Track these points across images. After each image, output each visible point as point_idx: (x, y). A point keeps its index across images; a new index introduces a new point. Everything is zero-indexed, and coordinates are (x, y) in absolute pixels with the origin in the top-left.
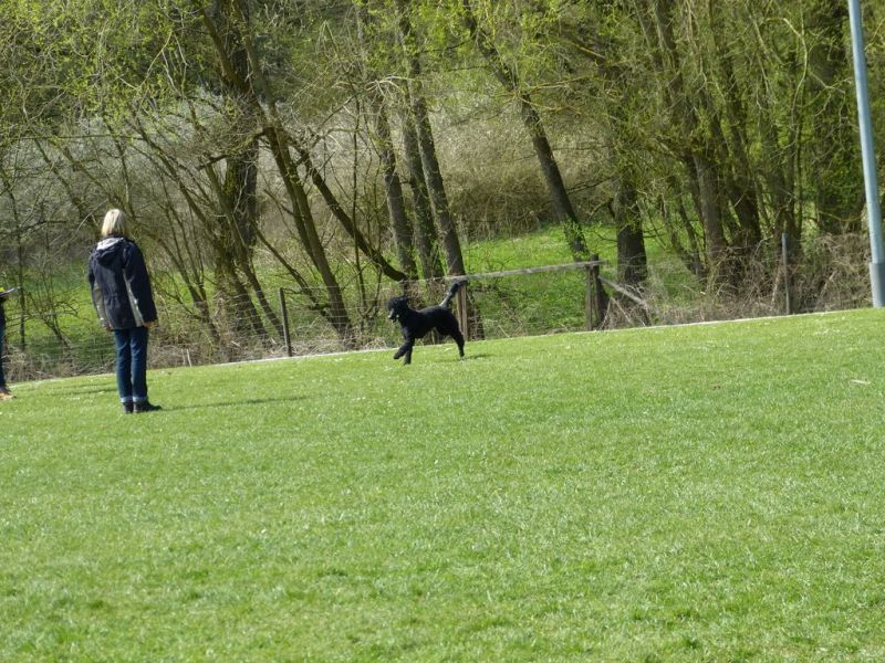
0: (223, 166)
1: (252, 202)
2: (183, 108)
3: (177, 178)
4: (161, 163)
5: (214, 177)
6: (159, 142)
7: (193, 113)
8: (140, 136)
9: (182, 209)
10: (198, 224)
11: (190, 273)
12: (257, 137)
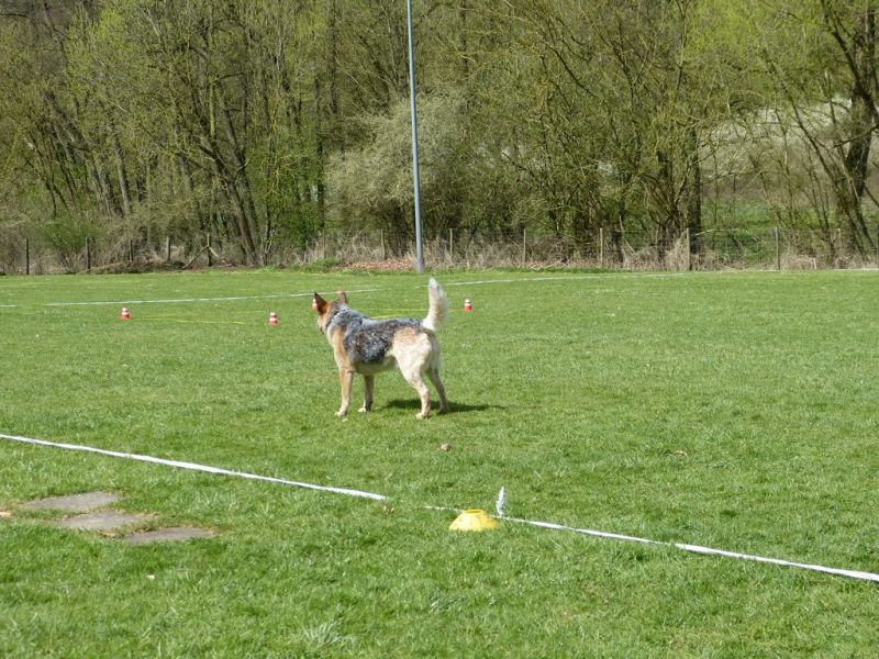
0: (847, 146)
1: (864, 170)
2: (827, 108)
3: (818, 153)
4: (809, 142)
5: (841, 151)
6: (809, 129)
7: (833, 111)
8: (796, 124)
9: (820, 171)
10: (829, 182)
11: (820, 210)
12: (873, 129)
